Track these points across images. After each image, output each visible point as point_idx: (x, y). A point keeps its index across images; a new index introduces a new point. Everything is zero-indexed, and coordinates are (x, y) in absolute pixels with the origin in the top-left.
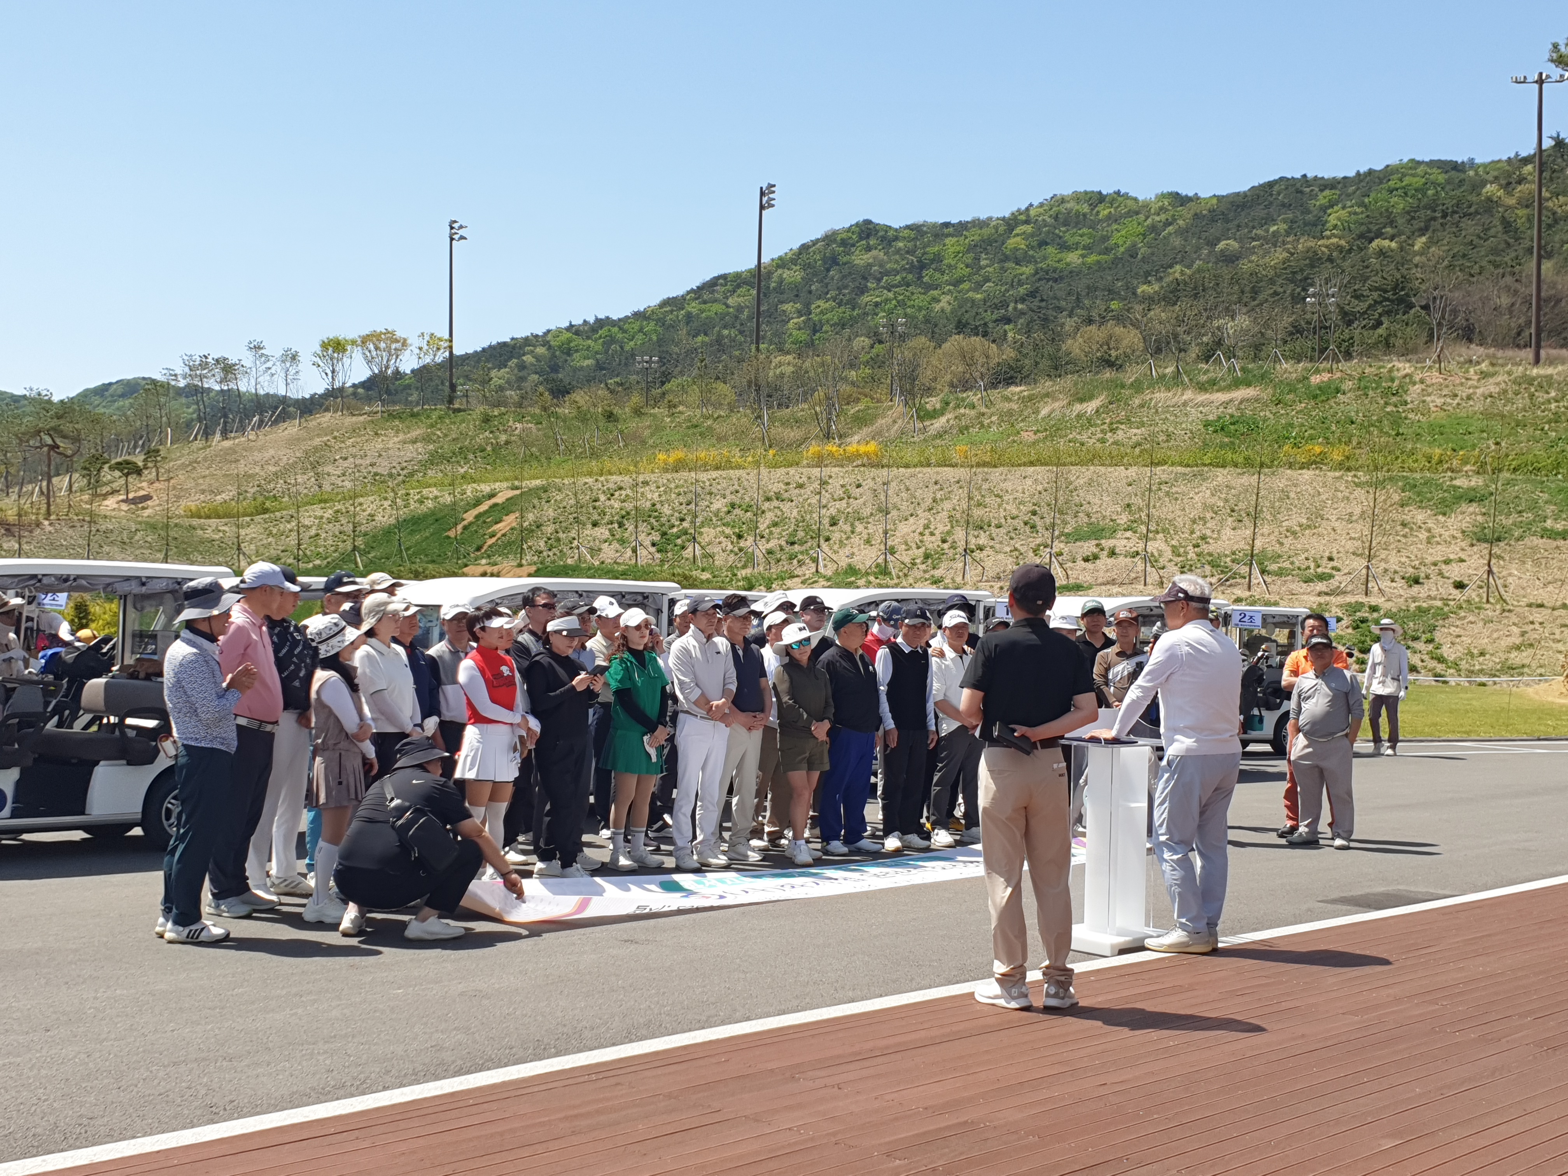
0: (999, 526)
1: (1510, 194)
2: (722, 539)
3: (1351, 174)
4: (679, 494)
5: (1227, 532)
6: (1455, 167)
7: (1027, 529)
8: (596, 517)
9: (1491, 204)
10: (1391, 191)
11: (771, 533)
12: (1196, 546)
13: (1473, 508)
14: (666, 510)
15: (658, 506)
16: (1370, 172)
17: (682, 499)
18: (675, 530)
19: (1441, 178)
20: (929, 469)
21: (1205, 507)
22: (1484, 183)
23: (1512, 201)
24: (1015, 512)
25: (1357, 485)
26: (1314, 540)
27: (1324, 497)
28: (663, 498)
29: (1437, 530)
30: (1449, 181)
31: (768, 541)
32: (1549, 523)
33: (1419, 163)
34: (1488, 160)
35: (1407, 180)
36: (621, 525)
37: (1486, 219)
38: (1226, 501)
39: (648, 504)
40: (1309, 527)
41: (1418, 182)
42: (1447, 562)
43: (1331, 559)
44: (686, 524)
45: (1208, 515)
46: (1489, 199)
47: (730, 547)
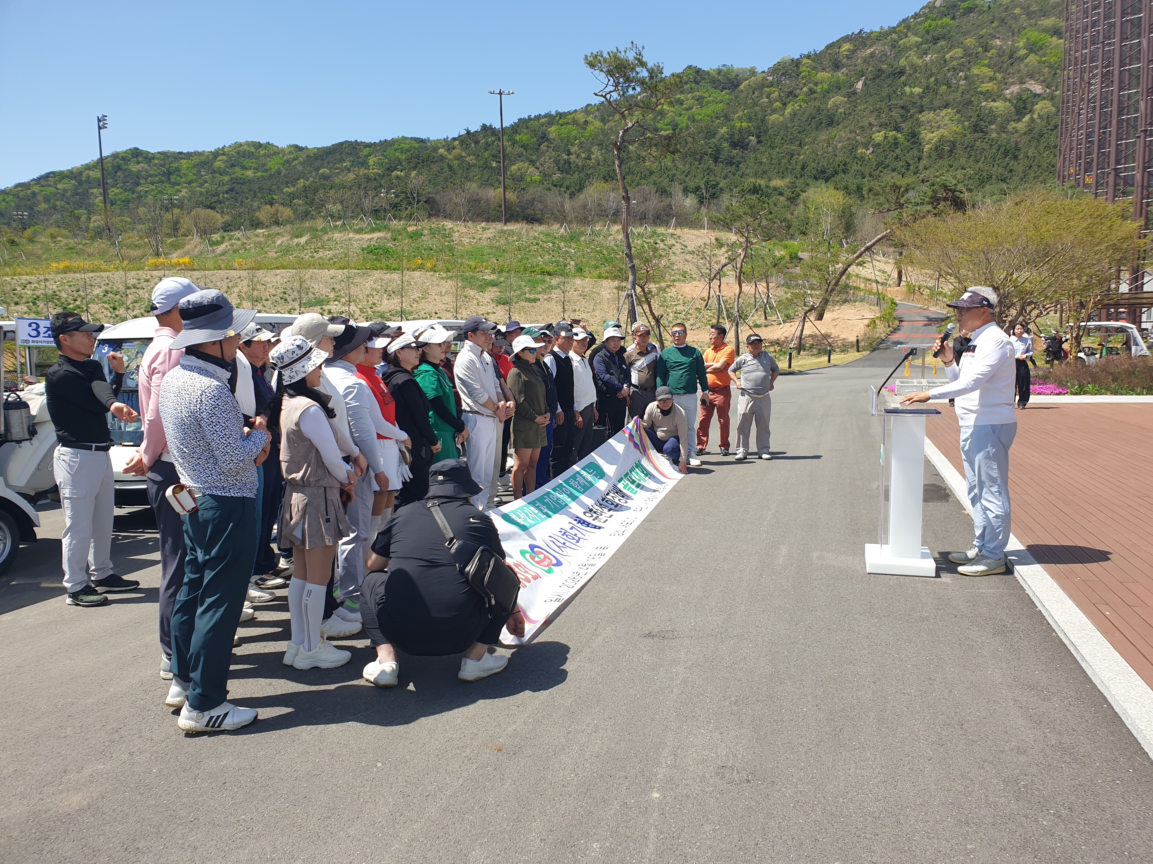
0: (267, 300)
1: (450, 154)
2: (103, 310)
3: (377, 141)
4: (70, 286)
5: (385, 301)
6: (422, 141)
7: (283, 301)
8: (16, 299)
9: (442, 158)
10: (396, 150)
11: (134, 306)
12: (371, 308)
13: (495, 289)
14: (64, 295)
15: (58, 293)
16: (386, 141)
17: (73, 288)
18: (71, 306)
19: (417, 145)
20: (220, 271)
21: (372, 289)
22: (438, 148)
23: (450, 157)
24: (274, 293)
25: (442, 278)
26: (426, 304)
27: (427, 284)
28: (60, 288)
29: (480, 299)
30: (420, 147)
31: (133, 311)
32: (527, 296)
33: (406, 138)
34: (435, 139)
35: (402, 145)
36: (34, 304)
37: (441, 164)
38: (382, 286)
39: (51, 291)
40: (423, 298)
41: (407, 146)
42: (488, 314)
43: (436, 313)
44: (78, 303)
45: (374, 293)
46: (441, 155)
47: (109, 315)
